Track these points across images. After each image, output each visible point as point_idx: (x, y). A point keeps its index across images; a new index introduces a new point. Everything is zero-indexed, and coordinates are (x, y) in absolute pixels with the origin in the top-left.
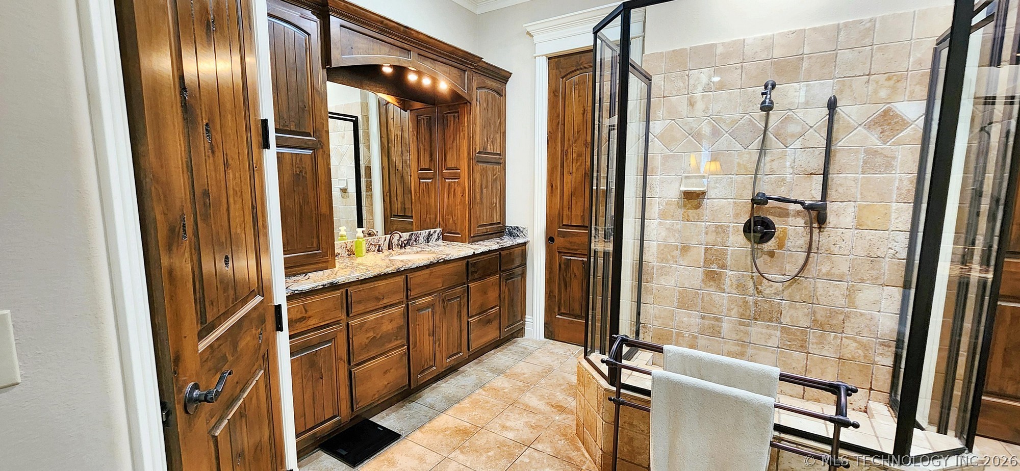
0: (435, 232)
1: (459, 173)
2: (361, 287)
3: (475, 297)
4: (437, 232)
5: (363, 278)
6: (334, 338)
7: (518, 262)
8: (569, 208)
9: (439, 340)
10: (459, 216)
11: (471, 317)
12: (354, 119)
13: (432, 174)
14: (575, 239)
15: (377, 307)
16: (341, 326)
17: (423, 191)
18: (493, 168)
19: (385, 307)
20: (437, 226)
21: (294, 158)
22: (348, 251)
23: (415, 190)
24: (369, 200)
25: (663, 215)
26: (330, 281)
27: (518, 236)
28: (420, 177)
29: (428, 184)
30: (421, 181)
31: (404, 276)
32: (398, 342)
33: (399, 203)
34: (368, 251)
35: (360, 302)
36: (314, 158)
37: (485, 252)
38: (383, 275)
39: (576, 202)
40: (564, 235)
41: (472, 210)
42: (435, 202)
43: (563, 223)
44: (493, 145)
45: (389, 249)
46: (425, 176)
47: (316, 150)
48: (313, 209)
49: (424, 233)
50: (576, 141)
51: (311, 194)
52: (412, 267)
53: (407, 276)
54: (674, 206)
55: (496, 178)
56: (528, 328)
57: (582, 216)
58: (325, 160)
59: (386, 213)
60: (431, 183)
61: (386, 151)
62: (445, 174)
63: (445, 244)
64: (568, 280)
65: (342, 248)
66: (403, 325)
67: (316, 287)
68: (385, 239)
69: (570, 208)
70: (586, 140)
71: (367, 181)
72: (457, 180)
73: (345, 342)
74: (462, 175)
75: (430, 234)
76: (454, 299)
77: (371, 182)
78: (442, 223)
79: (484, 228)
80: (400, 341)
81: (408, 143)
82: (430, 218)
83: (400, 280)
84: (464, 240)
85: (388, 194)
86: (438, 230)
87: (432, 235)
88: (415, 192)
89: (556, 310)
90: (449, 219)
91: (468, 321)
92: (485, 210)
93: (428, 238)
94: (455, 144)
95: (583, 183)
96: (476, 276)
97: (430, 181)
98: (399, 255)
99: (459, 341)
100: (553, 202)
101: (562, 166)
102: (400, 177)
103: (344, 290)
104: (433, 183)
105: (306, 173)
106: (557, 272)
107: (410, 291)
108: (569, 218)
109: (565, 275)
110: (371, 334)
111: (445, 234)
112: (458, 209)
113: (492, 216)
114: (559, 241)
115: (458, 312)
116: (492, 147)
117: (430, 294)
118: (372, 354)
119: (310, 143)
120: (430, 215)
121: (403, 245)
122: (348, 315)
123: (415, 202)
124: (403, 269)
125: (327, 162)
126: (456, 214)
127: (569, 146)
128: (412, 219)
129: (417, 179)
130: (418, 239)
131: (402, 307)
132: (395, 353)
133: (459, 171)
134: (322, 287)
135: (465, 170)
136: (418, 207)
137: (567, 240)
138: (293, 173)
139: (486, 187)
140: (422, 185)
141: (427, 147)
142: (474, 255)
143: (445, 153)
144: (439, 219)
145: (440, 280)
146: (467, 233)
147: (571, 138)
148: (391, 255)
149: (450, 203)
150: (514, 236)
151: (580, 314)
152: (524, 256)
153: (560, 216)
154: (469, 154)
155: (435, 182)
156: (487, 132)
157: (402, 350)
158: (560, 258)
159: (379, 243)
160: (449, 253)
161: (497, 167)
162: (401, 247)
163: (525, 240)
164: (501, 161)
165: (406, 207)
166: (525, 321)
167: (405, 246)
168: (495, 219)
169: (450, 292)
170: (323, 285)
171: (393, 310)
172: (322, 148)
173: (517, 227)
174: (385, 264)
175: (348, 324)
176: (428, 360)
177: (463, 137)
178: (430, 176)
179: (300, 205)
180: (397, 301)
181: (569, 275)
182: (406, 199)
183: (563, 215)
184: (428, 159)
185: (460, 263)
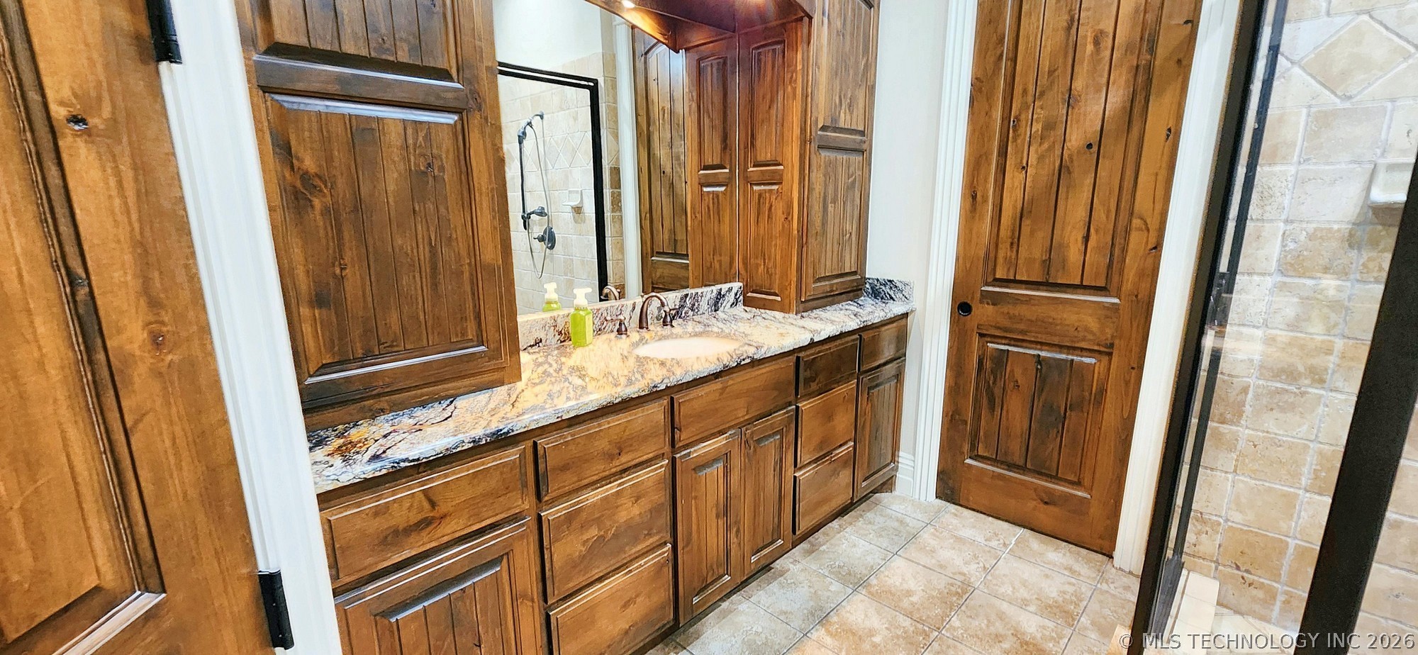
0: (730, 290)
1: (781, 174)
2: (568, 435)
3: (809, 426)
4: (734, 291)
5: (572, 414)
6: (507, 554)
7: (888, 352)
8: (1012, 244)
9: (737, 522)
10: (778, 257)
11: (800, 469)
12: (592, 84)
13: (724, 176)
14: (1022, 310)
15: (607, 473)
16: (523, 525)
17: (709, 208)
18: (848, 161)
19: (625, 471)
20: (734, 278)
21: (410, 131)
22: (560, 333)
23: (693, 208)
24: (617, 226)
25: (1293, 266)
26: (493, 427)
27: (892, 298)
28: (702, 181)
29: (718, 196)
30: (705, 189)
31: (665, 402)
32: (651, 540)
33: (666, 232)
34: (599, 331)
35: (564, 468)
36: (461, 133)
37: (833, 337)
38: (619, 403)
39: (1032, 232)
40: (995, 299)
41: (805, 249)
42: (731, 233)
43: (994, 274)
44: (851, 113)
45: (641, 327)
46: (711, 180)
47: (464, 114)
48: (464, 253)
49: (709, 292)
50: (1042, 93)
51: (457, 218)
52: (684, 381)
53: (672, 399)
54: (1335, 244)
55: (854, 182)
56: (902, 477)
57: (1044, 261)
58: (488, 140)
59: (644, 248)
60: (724, 193)
61: (645, 139)
62: (752, 174)
63: (749, 316)
64: (997, 391)
65: (547, 328)
66: (663, 504)
67: (457, 447)
68: (634, 308)
69: (1015, 243)
70: (1071, 89)
71: (613, 194)
72: (775, 187)
73: (532, 556)
74: (787, 177)
75: (720, 293)
76: (770, 436)
77: (619, 194)
78: (743, 272)
79: (827, 283)
80: (656, 538)
81: (681, 123)
82: (720, 262)
83: (656, 412)
84: (787, 307)
85: (648, 215)
86: (736, 286)
87: (724, 296)
88: (693, 212)
89: (966, 447)
90: (757, 266)
91: (795, 477)
92: (829, 246)
93: (716, 304)
94: (773, 112)
95: (1055, 189)
96: (814, 386)
97: (723, 189)
98: (660, 339)
99: (776, 520)
100: (974, 232)
101: (1003, 153)
102: (668, 186)
103: (530, 443)
104: (728, 194)
105: (442, 168)
106: (974, 375)
107: (680, 430)
108: (1013, 264)
109: (991, 382)
110: (593, 532)
111: (749, 294)
112: (776, 245)
113: (841, 259)
114: (983, 313)
115: (776, 463)
116: (848, 117)
117: (721, 433)
118: (596, 573)
119: (450, 95)
120: (721, 255)
121: (669, 319)
122: (539, 496)
123: (693, 229)
124: (663, 387)
125: (494, 145)
126: (773, 256)
127: (1025, 106)
128: (688, 260)
129: (696, 186)
130: (696, 304)
131: (662, 467)
132: (646, 563)
133: (782, 167)
134: (472, 445)
135: (793, 166)
136: (699, 241)
137: (1002, 310)
138: (410, 170)
139: (834, 201)
140: (706, 198)
141: (718, 122)
142: (813, 344)
143: (752, 131)
144: (738, 264)
145: (742, 402)
146: (793, 294)
147: (1031, 88)
148: (644, 342)
149: (762, 232)
150: (882, 298)
151: (1021, 463)
152: (902, 339)
153: (990, 260)
154: (803, 130)
155: (731, 192)
156: (841, 84)
157: (660, 555)
158: (983, 347)
159: (621, 317)
160: (761, 340)
161: (856, 159)
162: (665, 324)
163: (908, 307)
164: (865, 146)
165: (679, 238)
166: (898, 462)
167: (673, 318)
168: (847, 265)
169: (760, 425)
170: (474, 441)
171: (644, 475)
172: (480, 110)
173: (890, 281)
174: (626, 372)
175: (539, 518)
176: (715, 567)
177: (791, 96)
178: (721, 179)
179: (431, 244)
180: (651, 455)
181: (1000, 384)
182: (677, 224)
183: (996, 258)
184: (718, 146)
185: (782, 363)
